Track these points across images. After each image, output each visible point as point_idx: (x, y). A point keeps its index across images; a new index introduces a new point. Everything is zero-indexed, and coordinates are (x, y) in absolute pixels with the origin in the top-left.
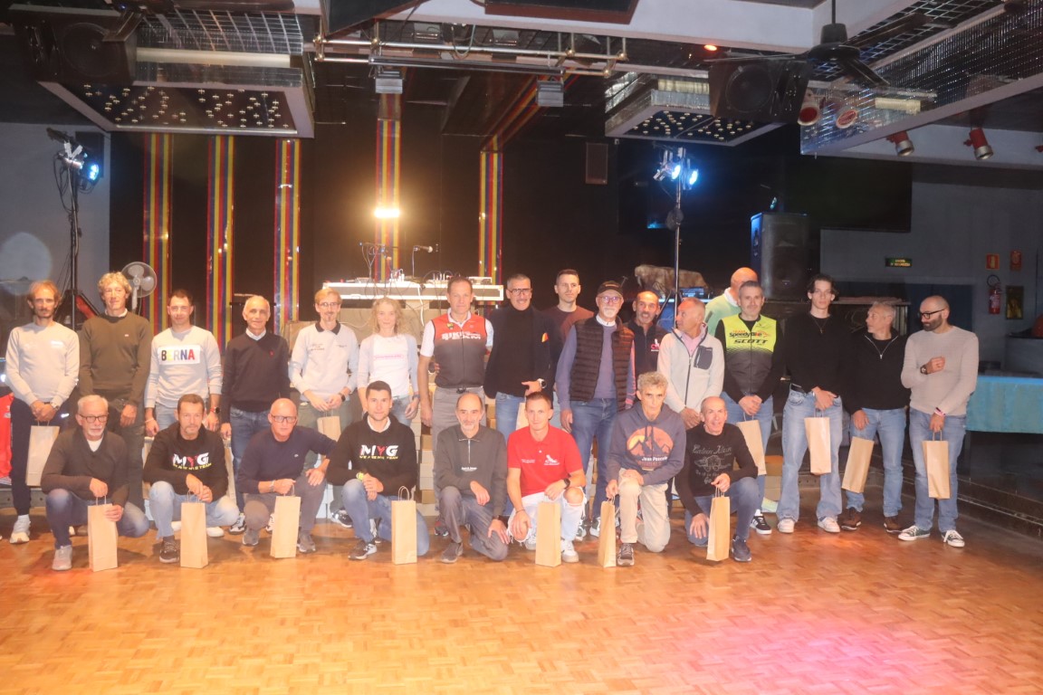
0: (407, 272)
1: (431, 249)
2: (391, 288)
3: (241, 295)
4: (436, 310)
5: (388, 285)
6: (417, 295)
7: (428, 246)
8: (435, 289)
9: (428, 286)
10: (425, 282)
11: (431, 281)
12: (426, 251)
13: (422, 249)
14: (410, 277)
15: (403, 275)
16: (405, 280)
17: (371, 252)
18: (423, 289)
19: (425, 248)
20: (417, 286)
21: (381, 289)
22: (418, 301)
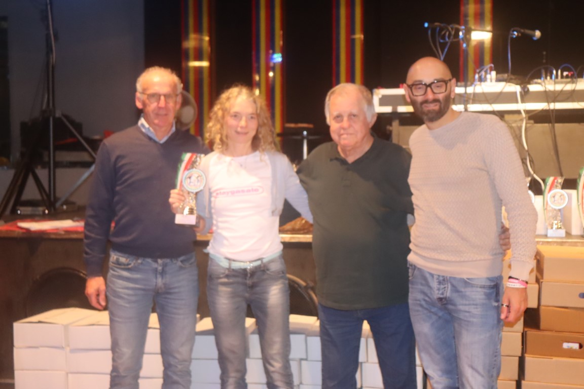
0: (500, 66)
1: (538, 34)
2: (475, 94)
3: (292, 125)
4: (546, 125)
5: (470, 90)
6: (517, 102)
7: (534, 29)
8: (545, 92)
9: (533, 88)
10: (529, 83)
11: (539, 81)
12: (531, 37)
13: (523, 34)
14: (506, 76)
15: (494, 73)
16: (498, 80)
17: (443, 37)
18: (526, 95)
19: (528, 32)
20: (516, 88)
21: (460, 95)
22: (518, 112)
